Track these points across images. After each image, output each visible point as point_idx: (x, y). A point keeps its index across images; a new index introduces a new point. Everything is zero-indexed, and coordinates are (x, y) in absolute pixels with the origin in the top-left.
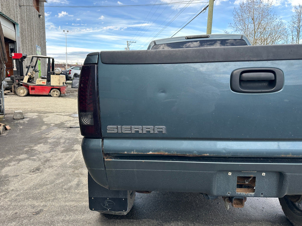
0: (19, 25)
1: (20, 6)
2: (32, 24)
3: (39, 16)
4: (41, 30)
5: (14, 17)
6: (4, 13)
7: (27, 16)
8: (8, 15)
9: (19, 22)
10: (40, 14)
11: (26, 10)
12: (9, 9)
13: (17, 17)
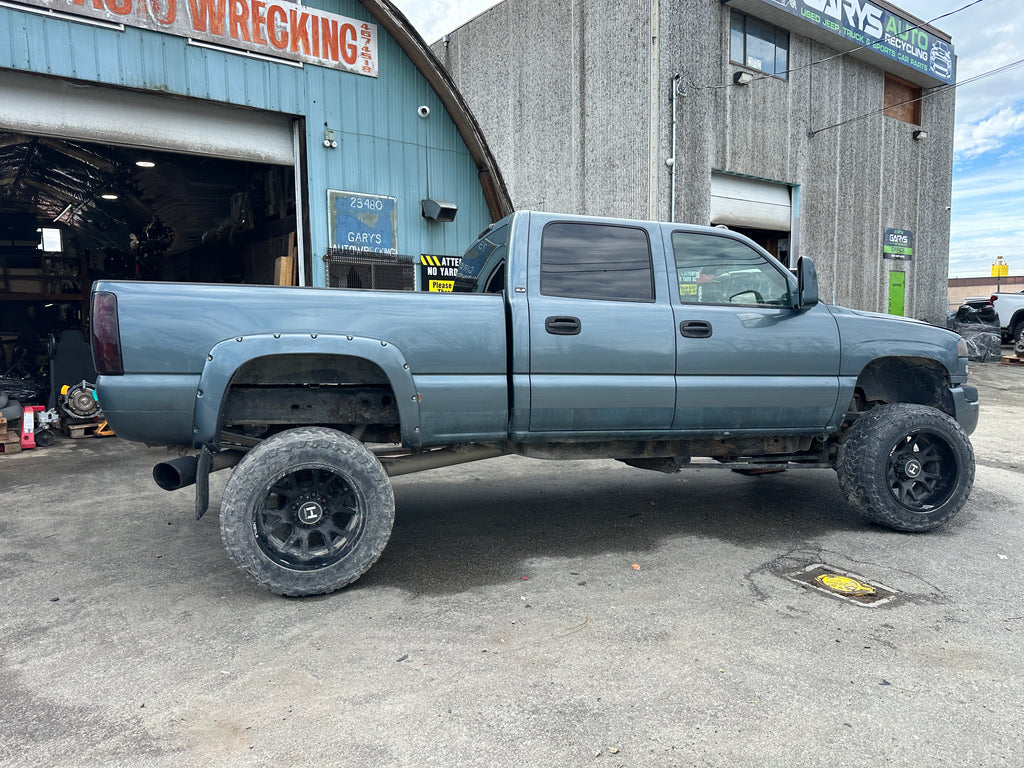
0: (801, 187)
1: (811, 135)
2: (867, 171)
3: (916, 134)
4: (923, 174)
5: (782, 171)
6: (740, 170)
7: (843, 152)
8: (757, 173)
9: (802, 180)
10: (917, 128)
11: (844, 138)
12: (761, 156)
13: (795, 167)
